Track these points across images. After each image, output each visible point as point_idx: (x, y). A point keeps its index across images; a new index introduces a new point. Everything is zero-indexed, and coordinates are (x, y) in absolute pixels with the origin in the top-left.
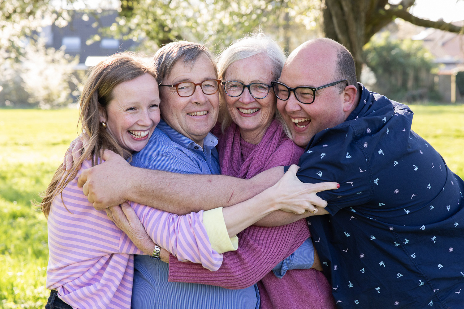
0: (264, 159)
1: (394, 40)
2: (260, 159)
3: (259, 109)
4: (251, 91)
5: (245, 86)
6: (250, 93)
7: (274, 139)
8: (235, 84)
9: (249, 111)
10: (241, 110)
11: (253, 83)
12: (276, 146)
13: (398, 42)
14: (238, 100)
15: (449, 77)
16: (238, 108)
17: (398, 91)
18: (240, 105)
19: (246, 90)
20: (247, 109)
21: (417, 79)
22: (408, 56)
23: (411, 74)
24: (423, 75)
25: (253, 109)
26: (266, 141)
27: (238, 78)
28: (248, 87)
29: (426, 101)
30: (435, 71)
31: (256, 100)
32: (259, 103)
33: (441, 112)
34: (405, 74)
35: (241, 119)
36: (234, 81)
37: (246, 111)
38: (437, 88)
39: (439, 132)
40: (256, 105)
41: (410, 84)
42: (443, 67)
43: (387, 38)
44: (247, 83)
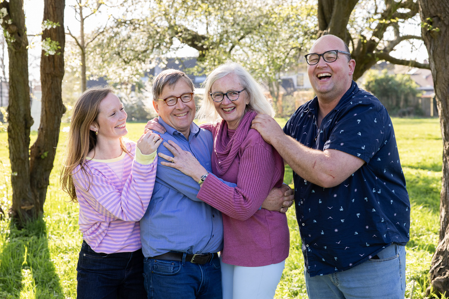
0: (241, 139)
1: (390, 75)
2: (238, 139)
3: (235, 108)
4: (229, 97)
5: (224, 95)
6: (228, 98)
7: (246, 126)
8: (217, 94)
9: (229, 109)
10: (225, 109)
11: (228, 92)
12: (247, 130)
13: (394, 75)
14: (221, 104)
15: (429, 99)
16: (222, 109)
17: (394, 109)
18: (223, 107)
19: (225, 96)
20: (228, 108)
21: (406, 101)
22: (399, 85)
23: (403, 97)
24: (411, 98)
25: (231, 107)
26: (241, 128)
27: (219, 90)
28: (226, 94)
29: (412, 116)
30: (419, 95)
31: (232, 102)
32: (234, 103)
33: (420, 123)
34: (398, 98)
35: (225, 115)
36: (217, 92)
37: (227, 110)
38: (420, 107)
39: (416, 136)
40: (233, 105)
41: (402, 104)
42: (425, 93)
43: (386, 73)
44: (225, 93)
